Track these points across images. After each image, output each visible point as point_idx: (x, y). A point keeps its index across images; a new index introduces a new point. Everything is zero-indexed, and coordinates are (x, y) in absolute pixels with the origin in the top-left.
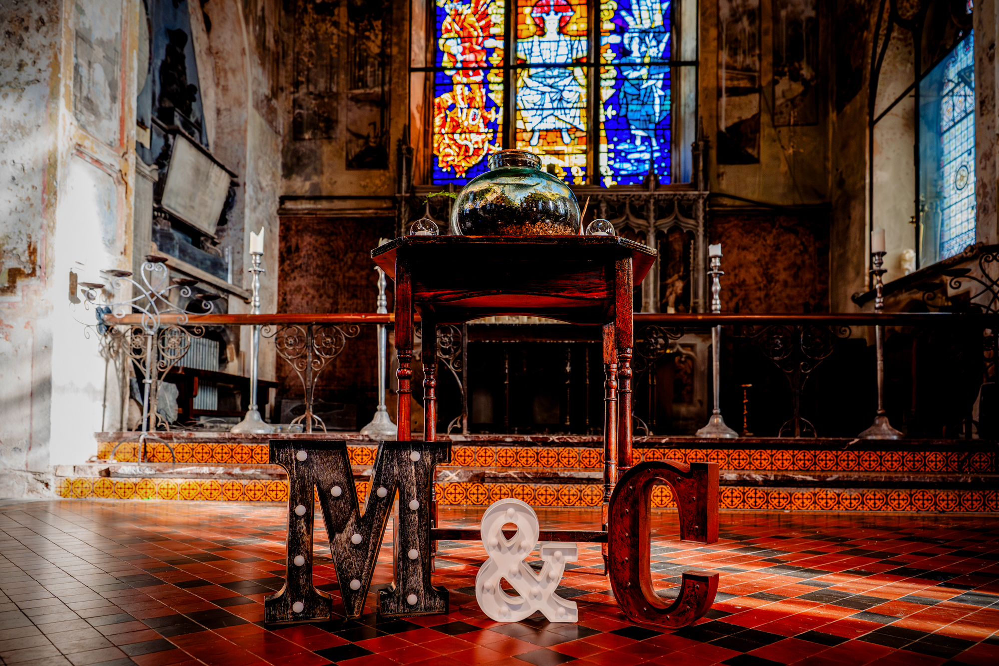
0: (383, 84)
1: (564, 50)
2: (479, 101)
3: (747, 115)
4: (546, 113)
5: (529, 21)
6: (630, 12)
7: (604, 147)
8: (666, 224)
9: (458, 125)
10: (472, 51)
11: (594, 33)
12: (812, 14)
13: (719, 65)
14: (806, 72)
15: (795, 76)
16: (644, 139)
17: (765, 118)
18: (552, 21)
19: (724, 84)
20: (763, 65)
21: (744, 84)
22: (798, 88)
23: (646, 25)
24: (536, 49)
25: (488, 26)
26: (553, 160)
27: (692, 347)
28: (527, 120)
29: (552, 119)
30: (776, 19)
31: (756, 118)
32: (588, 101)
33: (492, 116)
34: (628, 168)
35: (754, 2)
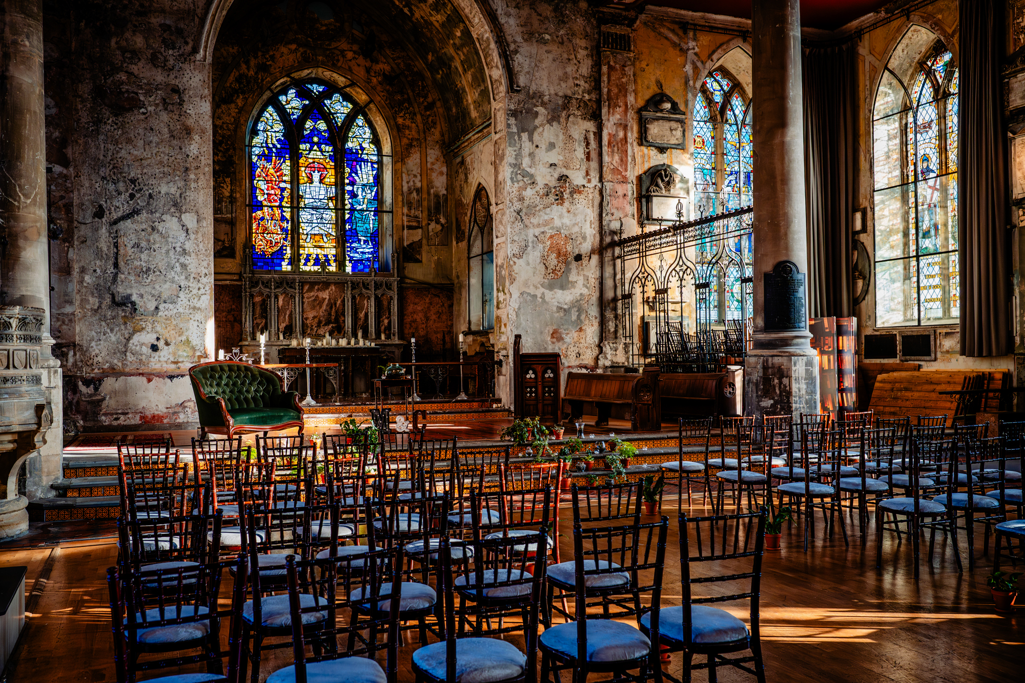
0: (232, 213)
1: (323, 192)
2: (278, 216)
3: (416, 239)
4: (314, 225)
5: (304, 174)
6: (357, 174)
7: (345, 245)
8: (380, 293)
9: (266, 229)
10: (273, 188)
12: (445, 192)
13: (403, 214)
14: (443, 220)
15: (438, 222)
16: (365, 242)
17: (424, 241)
18: (316, 176)
19: (405, 224)
20: (423, 216)
21: (414, 224)
22: (439, 227)
23: (365, 182)
24: (308, 190)
25: (282, 175)
26: (319, 251)
27: (393, 353)
28: (305, 228)
29: (317, 229)
30: (429, 193)
31: (420, 241)
32: (337, 220)
33: (285, 225)
34: (357, 256)
35: (419, 185)
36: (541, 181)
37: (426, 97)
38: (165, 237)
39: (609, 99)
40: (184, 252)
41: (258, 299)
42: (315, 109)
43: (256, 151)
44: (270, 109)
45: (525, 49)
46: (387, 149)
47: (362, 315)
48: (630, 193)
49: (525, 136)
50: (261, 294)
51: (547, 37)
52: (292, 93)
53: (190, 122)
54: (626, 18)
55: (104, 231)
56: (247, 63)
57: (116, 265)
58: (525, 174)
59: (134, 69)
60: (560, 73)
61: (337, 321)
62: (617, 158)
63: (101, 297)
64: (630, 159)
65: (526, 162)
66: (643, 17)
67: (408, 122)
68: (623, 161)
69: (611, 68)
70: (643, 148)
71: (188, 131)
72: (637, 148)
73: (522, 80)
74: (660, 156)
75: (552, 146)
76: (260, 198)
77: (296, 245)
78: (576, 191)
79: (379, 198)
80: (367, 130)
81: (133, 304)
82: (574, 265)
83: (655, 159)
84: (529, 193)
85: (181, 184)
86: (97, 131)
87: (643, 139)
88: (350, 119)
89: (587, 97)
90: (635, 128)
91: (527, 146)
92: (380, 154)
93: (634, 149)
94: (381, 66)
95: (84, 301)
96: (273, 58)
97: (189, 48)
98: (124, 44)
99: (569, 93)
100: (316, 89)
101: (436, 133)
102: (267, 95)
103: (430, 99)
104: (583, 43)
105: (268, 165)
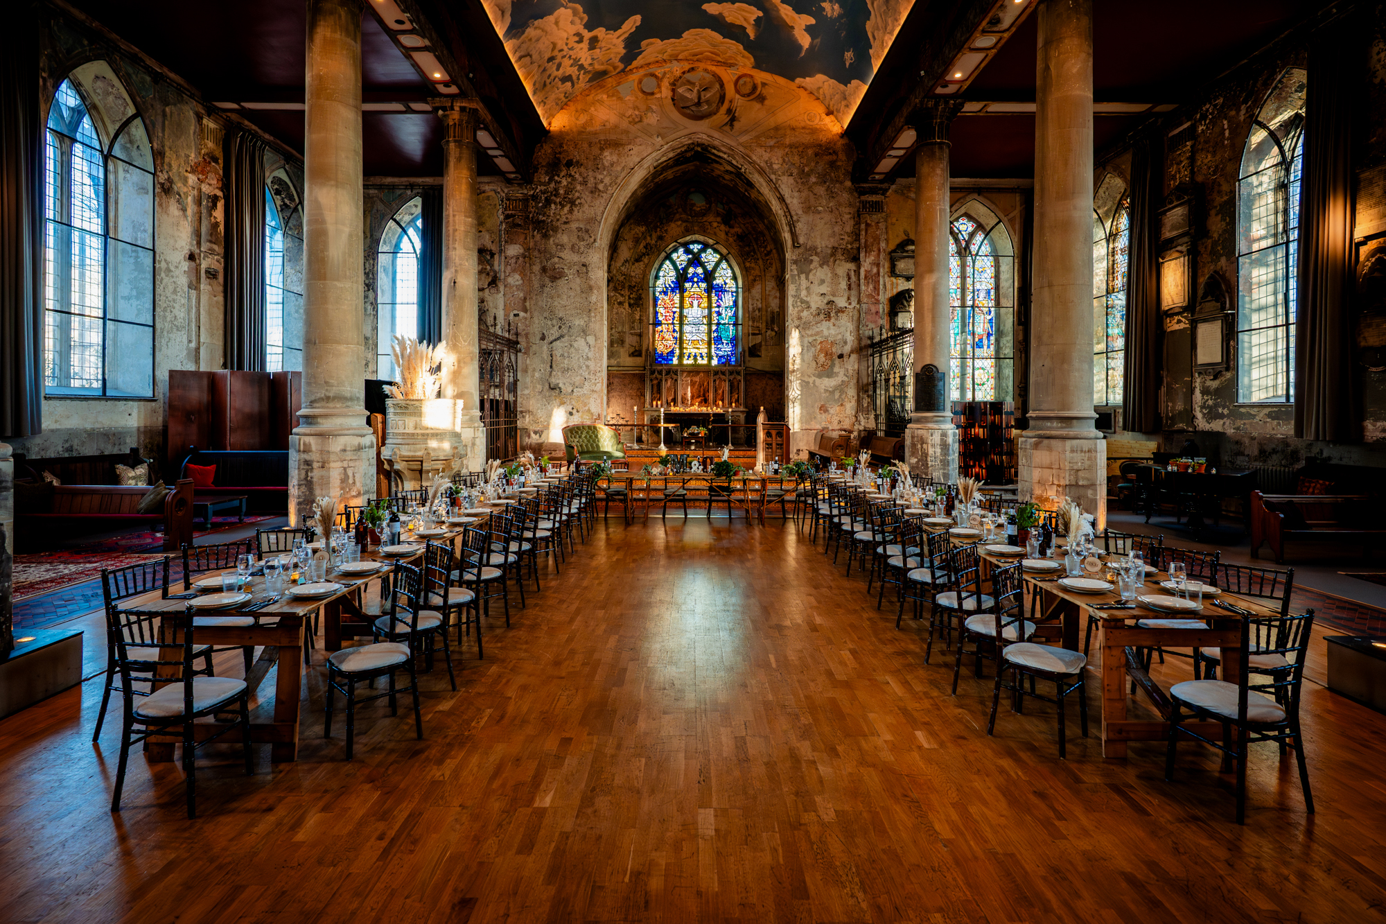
0: (640, 329)
1: (700, 313)
2: (671, 330)
4: (694, 334)
5: (688, 302)
6: (721, 300)
7: (713, 346)
8: (732, 378)
9: (664, 338)
10: (668, 312)
11: (710, 307)
12: (778, 310)
13: (751, 326)
14: (776, 329)
15: (773, 330)
16: (726, 344)
18: (695, 303)
19: (752, 332)
20: (763, 326)
21: (756, 332)
22: (774, 333)
23: (727, 305)
24: (690, 312)
25: (674, 303)
26: (696, 351)
27: (739, 416)
28: (687, 337)
29: (695, 336)
31: (760, 343)
32: (708, 330)
33: (675, 335)
34: (721, 353)
35: (760, 306)
36: (814, 306)
37: (766, 247)
38: (577, 350)
39: (866, 246)
40: (588, 358)
41: (655, 382)
42: (696, 261)
43: (659, 289)
44: (667, 262)
45: (804, 218)
46: (740, 284)
47: (720, 392)
48: (881, 311)
49: (803, 276)
50: (657, 378)
51: (820, 208)
52: (681, 250)
53: (592, 283)
54: (881, 189)
55: (545, 348)
56: (651, 236)
57: (551, 367)
58: (802, 302)
59: (561, 255)
60: (830, 232)
61: (704, 395)
62: (871, 286)
63: (543, 385)
64: (881, 287)
65: (804, 293)
66: (893, 187)
67: (753, 265)
68: (876, 289)
69: (867, 225)
70: (894, 279)
71: (591, 288)
72: (887, 279)
73: (802, 240)
74: (906, 283)
75: (823, 281)
76: (660, 318)
77: (681, 348)
78: (841, 311)
79: (736, 315)
80: (730, 271)
81: (560, 388)
82: (837, 361)
83: (903, 285)
84: (805, 314)
85: (586, 319)
86: (542, 292)
87: (893, 273)
88: (717, 264)
89: (849, 246)
90: (887, 265)
91: (804, 283)
92: (737, 287)
93: (885, 280)
94: (736, 230)
95: (534, 387)
96: (666, 231)
97: (592, 240)
98: (557, 241)
99: (836, 245)
100: (695, 248)
101: (773, 270)
102: (663, 255)
103: (768, 249)
104: (847, 210)
105: (666, 298)
